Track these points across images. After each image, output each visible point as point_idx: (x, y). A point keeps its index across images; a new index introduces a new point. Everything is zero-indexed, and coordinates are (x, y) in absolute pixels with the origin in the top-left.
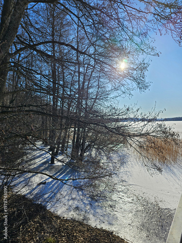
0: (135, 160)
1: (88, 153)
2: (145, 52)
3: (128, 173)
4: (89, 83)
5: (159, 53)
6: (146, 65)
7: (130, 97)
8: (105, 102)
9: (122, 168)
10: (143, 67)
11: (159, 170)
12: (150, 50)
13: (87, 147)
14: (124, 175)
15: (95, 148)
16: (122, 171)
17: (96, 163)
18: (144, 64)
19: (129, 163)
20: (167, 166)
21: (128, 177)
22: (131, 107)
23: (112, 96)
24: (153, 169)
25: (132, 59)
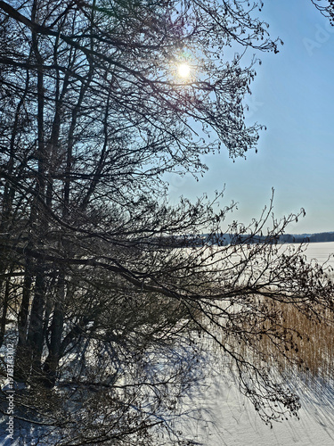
0: (227, 370)
1: (72, 356)
2: (235, 37)
3: (206, 416)
4: (73, 123)
5: (278, 43)
6: (243, 76)
7: (199, 175)
8: (124, 189)
9: (186, 399)
10: (235, 82)
11: (291, 403)
12: (250, 32)
13: (70, 335)
14: (192, 423)
15: (97, 337)
16: (185, 408)
17: (99, 388)
18: (239, 72)
19: (209, 380)
20: (324, 383)
21: (204, 428)
22: (204, 202)
23: (145, 167)
24: (272, 404)
25: (204, 57)
